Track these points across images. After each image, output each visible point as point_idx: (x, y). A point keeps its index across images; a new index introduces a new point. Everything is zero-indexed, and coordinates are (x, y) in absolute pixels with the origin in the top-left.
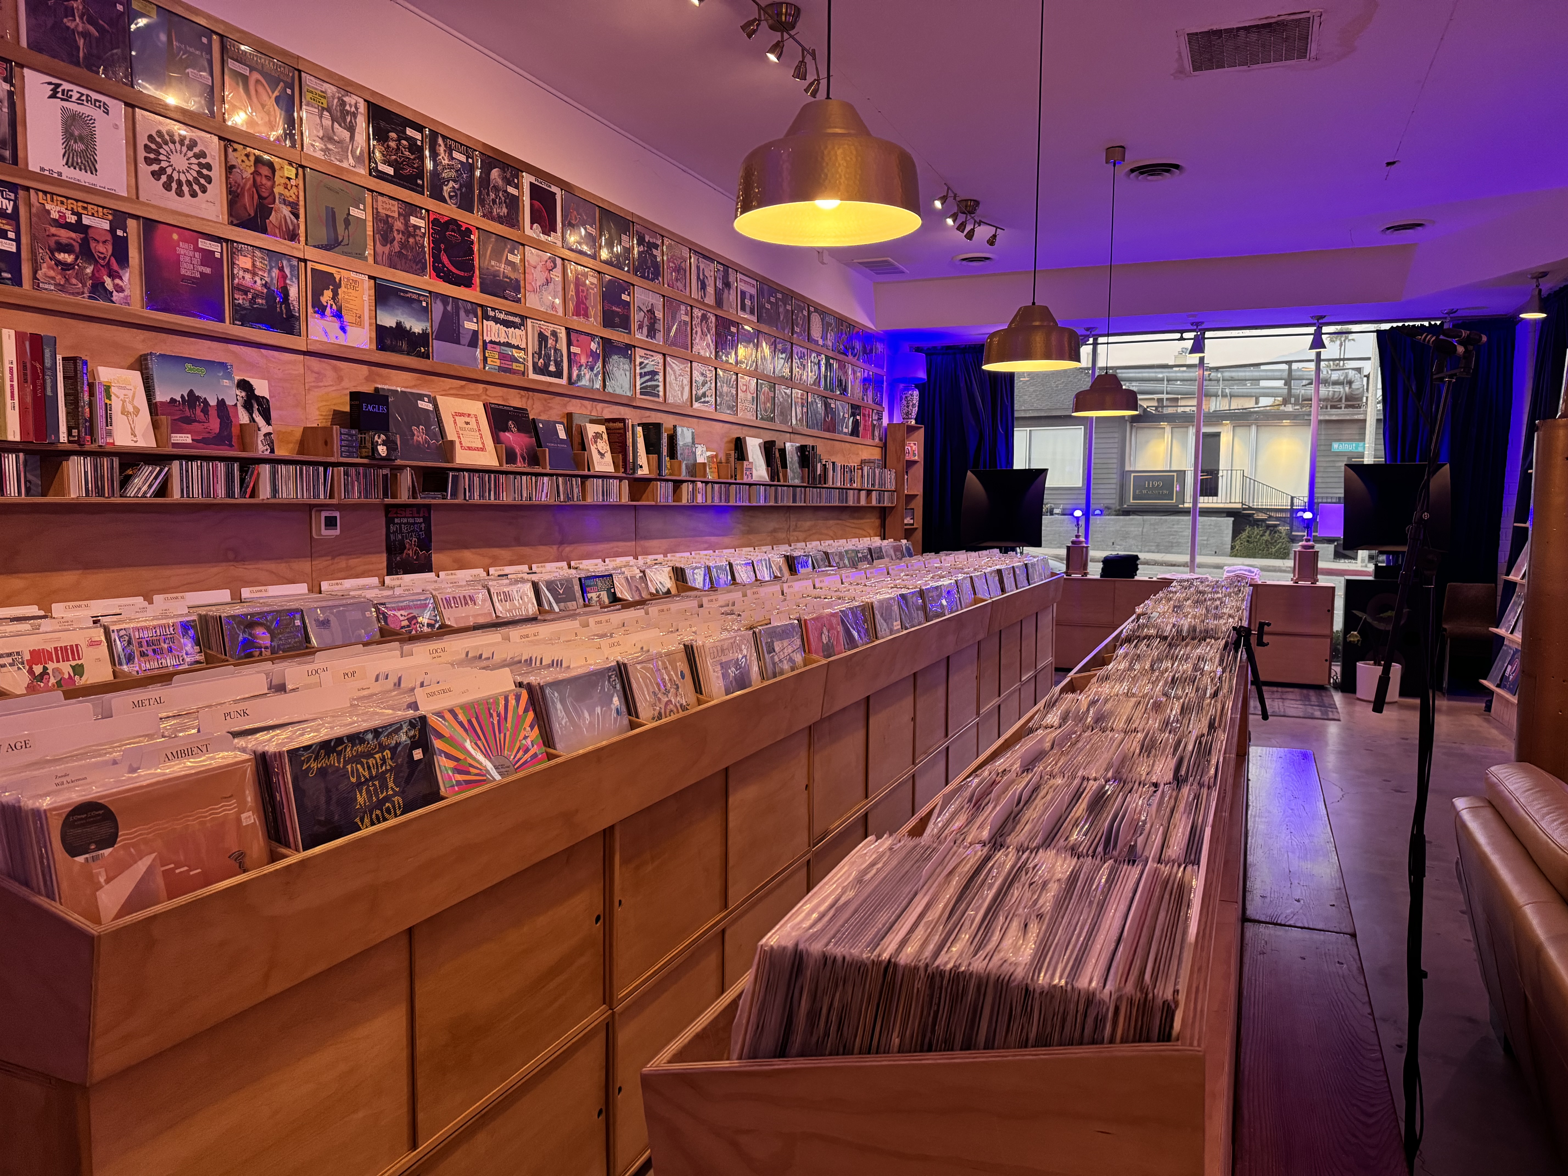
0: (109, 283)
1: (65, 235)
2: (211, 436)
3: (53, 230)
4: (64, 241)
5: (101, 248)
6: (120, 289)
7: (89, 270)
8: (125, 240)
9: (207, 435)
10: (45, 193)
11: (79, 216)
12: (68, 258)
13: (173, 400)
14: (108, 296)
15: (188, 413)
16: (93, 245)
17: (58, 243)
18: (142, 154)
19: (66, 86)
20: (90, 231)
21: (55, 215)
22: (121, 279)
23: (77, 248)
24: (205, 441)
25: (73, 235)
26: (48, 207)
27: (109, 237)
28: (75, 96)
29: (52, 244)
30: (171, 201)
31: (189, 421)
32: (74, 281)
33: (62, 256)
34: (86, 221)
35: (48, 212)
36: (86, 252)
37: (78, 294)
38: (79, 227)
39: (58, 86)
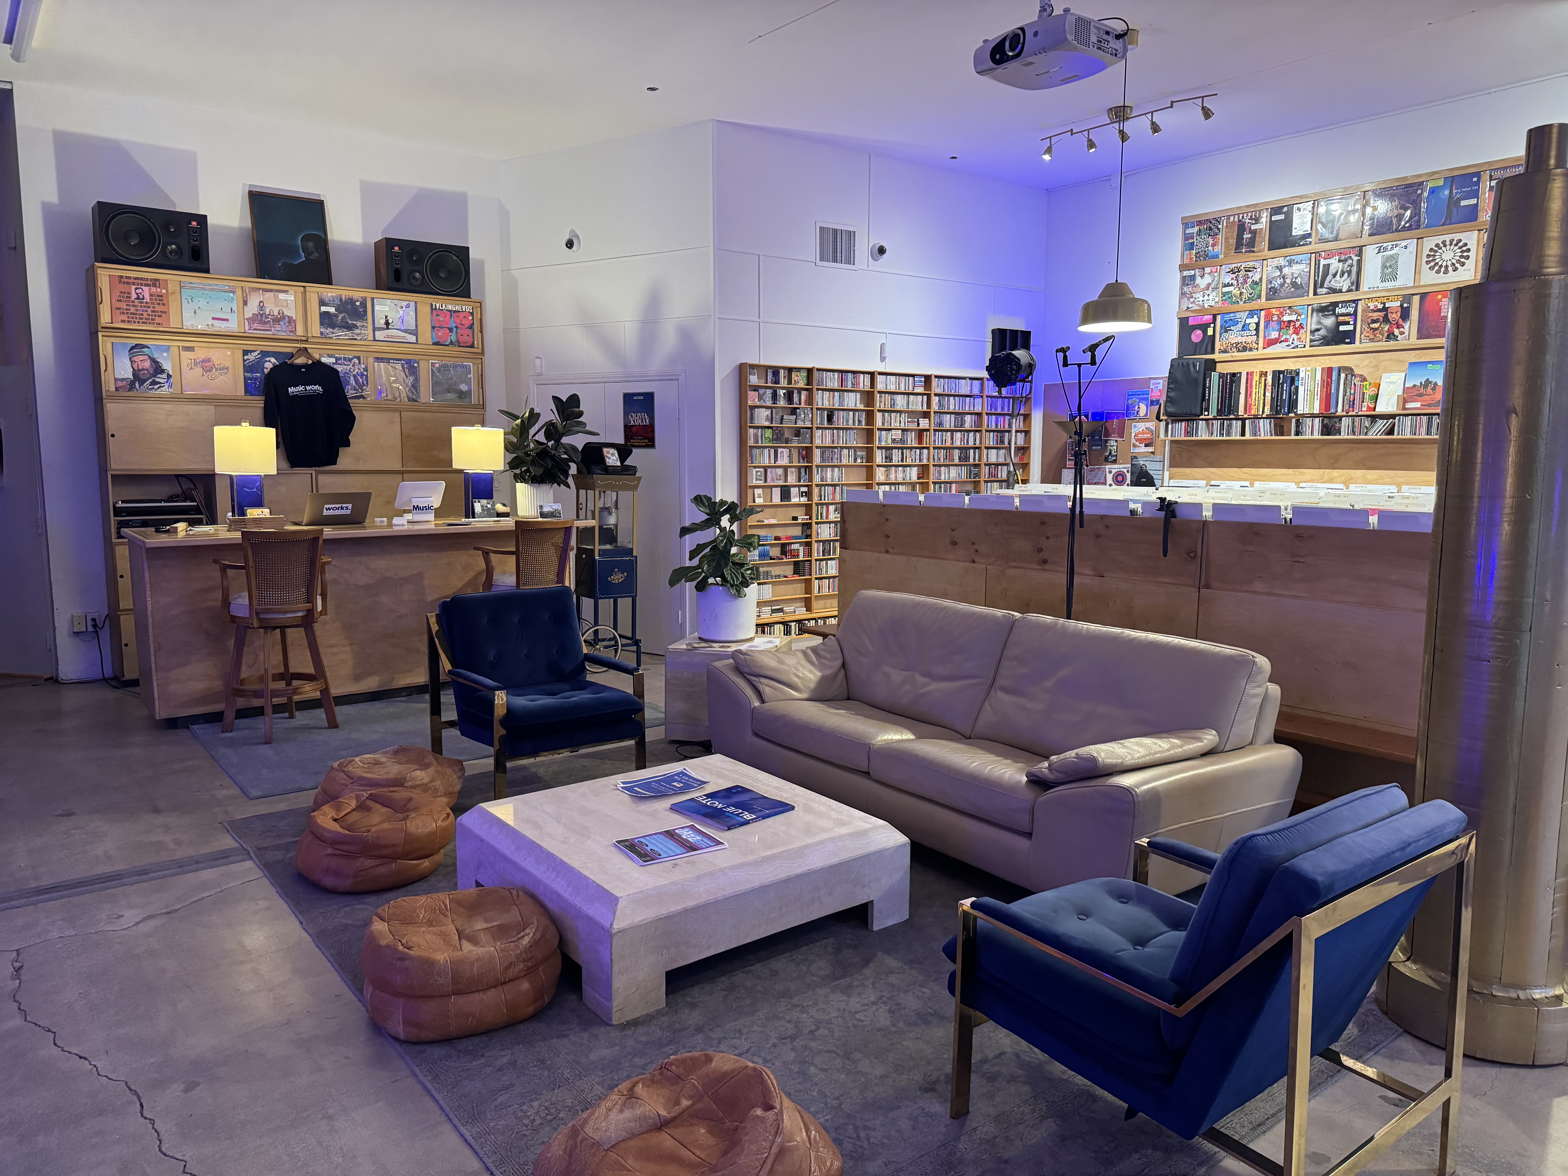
0: (1396, 332)
1: (1376, 315)
2: (1434, 402)
3: (1370, 315)
4: (1375, 318)
5: (1394, 316)
6: (1402, 333)
7: (1386, 329)
8: (1408, 309)
9: (1431, 402)
10: (1369, 299)
11: (1384, 304)
12: (1376, 325)
13: (1415, 386)
14: (1395, 338)
15: (1422, 391)
16: (1390, 315)
17: (1372, 320)
18: (1425, 259)
19: (1385, 245)
20: (1389, 310)
21: (1372, 307)
22: (1403, 328)
23: (1381, 320)
24: (1429, 405)
25: (1380, 314)
26: (1369, 305)
27: (1400, 309)
28: (1389, 247)
29: (1370, 321)
30: (1442, 278)
31: (1421, 395)
32: (1378, 335)
33: (1373, 326)
34: (1387, 306)
35: (1369, 307)
36: (1386, 320)
37: (1379, 341)
38: (1385, 309)
39: (1381, 247)
